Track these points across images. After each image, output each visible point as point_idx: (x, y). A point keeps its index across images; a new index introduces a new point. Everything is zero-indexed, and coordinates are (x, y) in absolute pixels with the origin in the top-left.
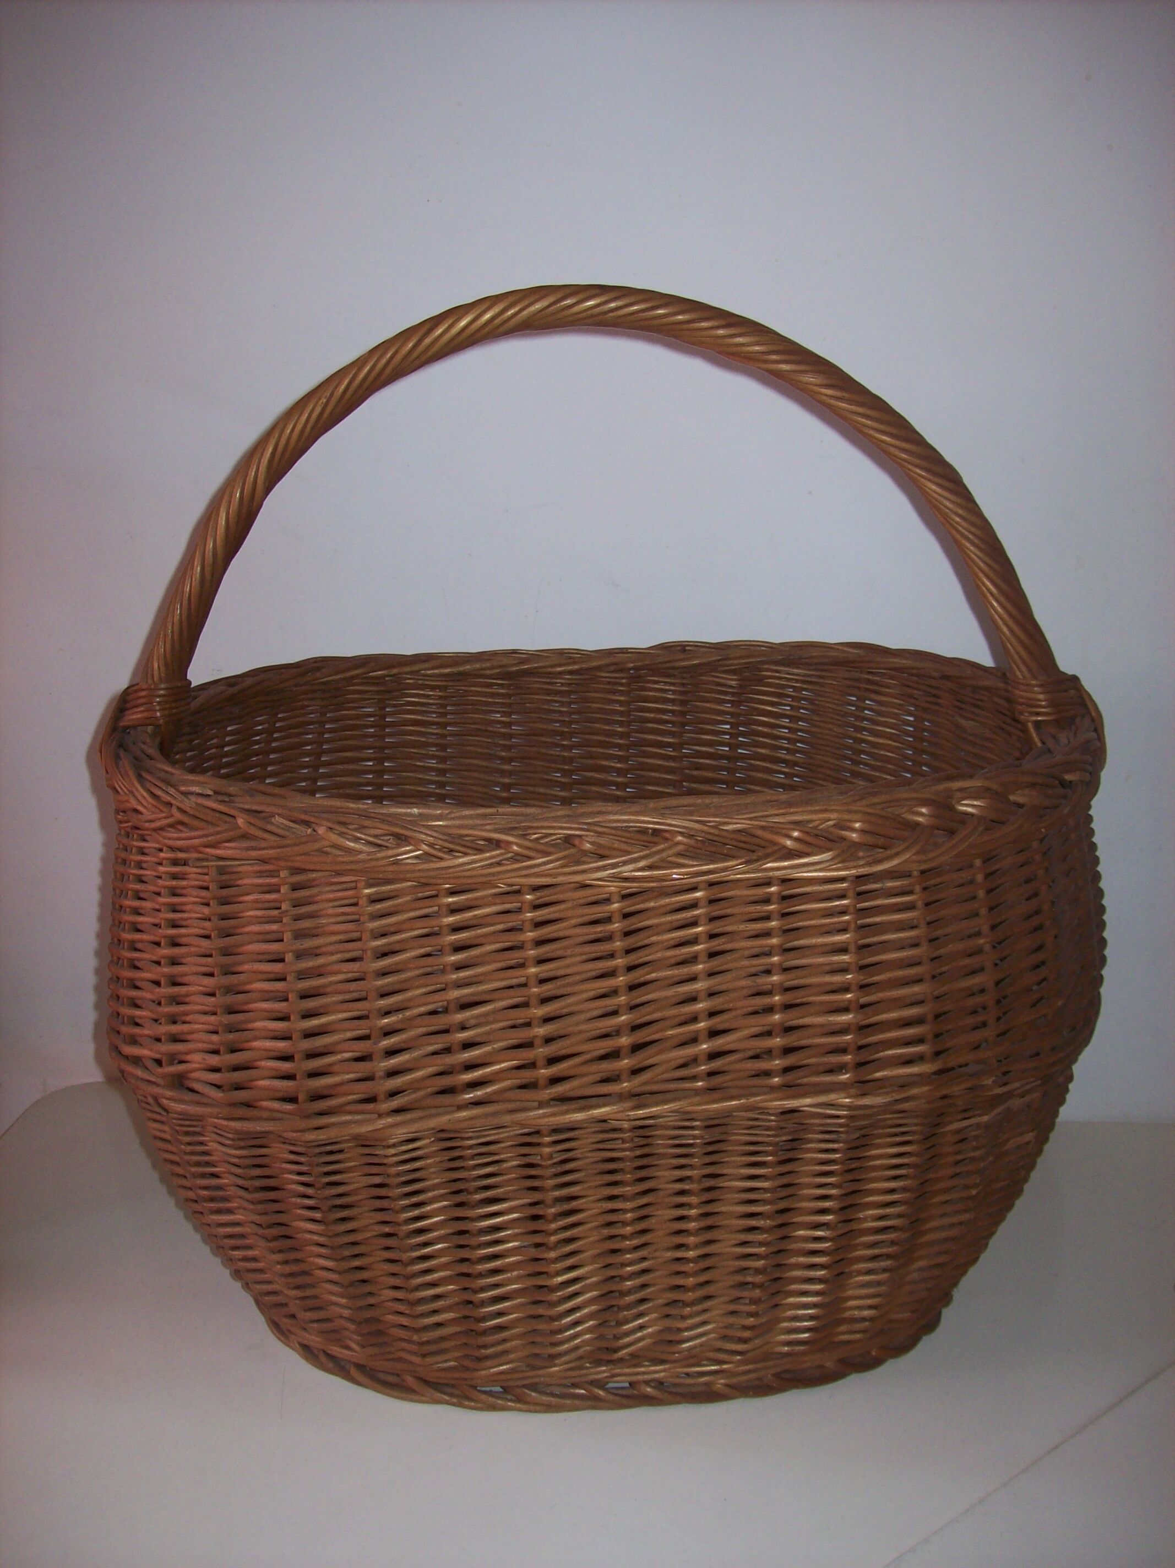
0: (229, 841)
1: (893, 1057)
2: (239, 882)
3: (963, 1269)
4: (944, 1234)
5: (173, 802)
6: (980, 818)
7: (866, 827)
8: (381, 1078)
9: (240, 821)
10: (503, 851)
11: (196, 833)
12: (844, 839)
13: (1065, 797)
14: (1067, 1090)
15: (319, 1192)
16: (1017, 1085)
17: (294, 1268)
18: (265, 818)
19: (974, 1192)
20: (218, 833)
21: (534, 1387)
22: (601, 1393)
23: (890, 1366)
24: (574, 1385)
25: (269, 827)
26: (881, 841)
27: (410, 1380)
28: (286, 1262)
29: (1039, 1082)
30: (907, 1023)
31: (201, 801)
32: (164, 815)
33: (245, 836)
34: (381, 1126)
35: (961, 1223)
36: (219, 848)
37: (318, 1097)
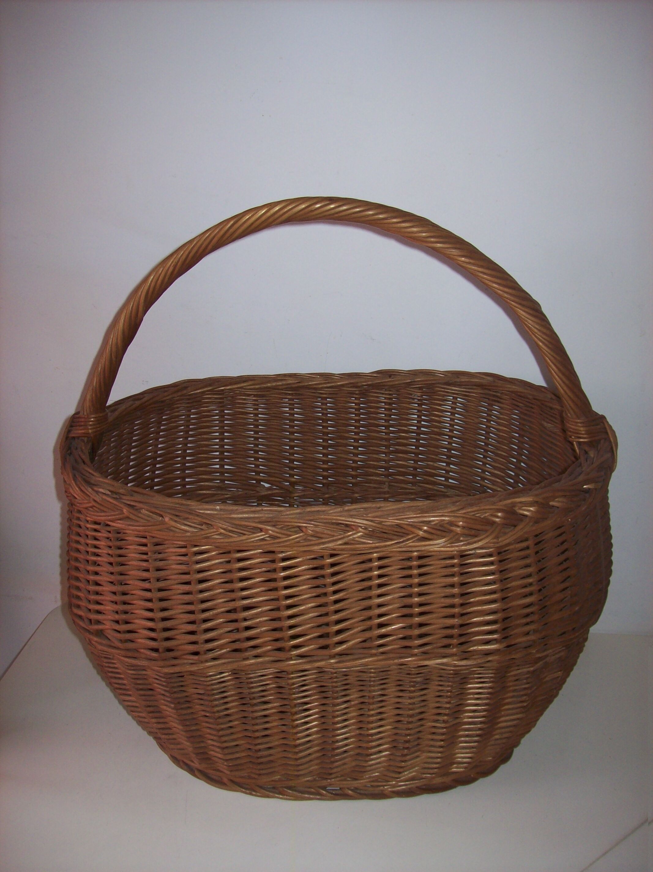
0: (120, 519)
1: (479, 640)
2: (127, 538)
3: (523, 735)
4: (509, 724)
5: (91, 496)
6: (531, 518)
7: (465, 524)
8: (202, 643)
9: (125, 511)
10: (263, 533)
11: (103, 514)
12: (451, 531)
13: (584, 500)
14: (584, 646)
15: (172, 695)
16: (550, 651)
17: (162, 726)
18: (137, 510)
19: (525, 704)
20: (114, 515)
21: (290, 788)
22: (324, 792)
23: (481, 782)
24: (310, 788)
25: (140, 515)
26: (473, 532)
27: (225, 780)
28: (159, 723)
29: (564, 648)
30: (488, 623)
31: (104, 497)
32: (86, 502)
33: (128, 518)
34: (202, 668)
35: (518, 719)
36: (115, 523)
37: (169, 650)
